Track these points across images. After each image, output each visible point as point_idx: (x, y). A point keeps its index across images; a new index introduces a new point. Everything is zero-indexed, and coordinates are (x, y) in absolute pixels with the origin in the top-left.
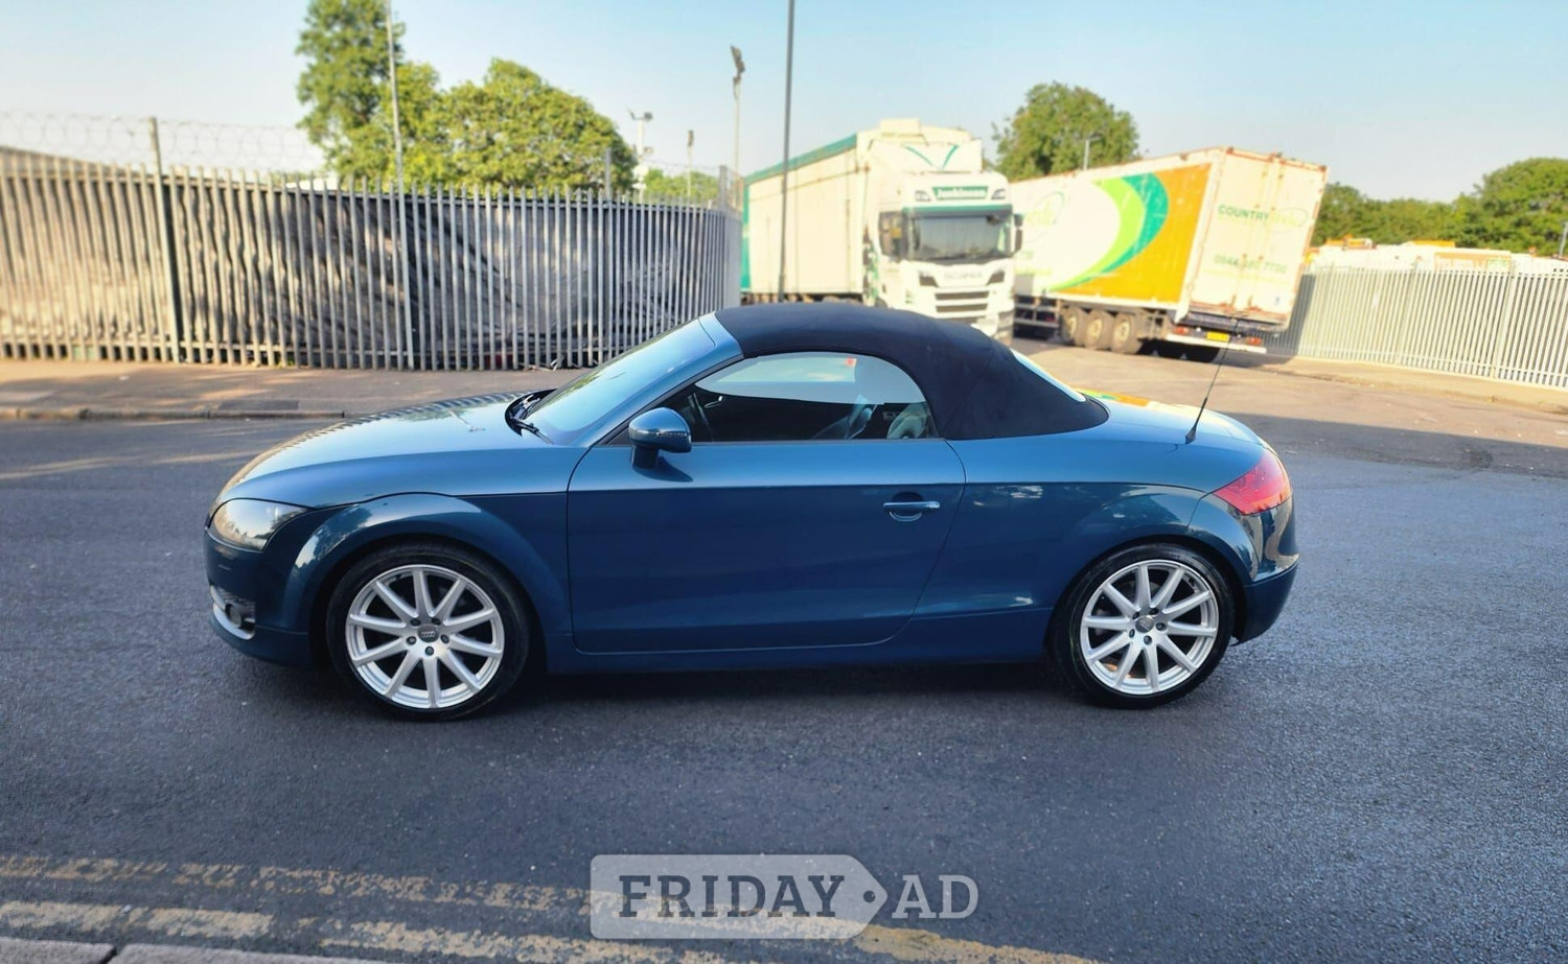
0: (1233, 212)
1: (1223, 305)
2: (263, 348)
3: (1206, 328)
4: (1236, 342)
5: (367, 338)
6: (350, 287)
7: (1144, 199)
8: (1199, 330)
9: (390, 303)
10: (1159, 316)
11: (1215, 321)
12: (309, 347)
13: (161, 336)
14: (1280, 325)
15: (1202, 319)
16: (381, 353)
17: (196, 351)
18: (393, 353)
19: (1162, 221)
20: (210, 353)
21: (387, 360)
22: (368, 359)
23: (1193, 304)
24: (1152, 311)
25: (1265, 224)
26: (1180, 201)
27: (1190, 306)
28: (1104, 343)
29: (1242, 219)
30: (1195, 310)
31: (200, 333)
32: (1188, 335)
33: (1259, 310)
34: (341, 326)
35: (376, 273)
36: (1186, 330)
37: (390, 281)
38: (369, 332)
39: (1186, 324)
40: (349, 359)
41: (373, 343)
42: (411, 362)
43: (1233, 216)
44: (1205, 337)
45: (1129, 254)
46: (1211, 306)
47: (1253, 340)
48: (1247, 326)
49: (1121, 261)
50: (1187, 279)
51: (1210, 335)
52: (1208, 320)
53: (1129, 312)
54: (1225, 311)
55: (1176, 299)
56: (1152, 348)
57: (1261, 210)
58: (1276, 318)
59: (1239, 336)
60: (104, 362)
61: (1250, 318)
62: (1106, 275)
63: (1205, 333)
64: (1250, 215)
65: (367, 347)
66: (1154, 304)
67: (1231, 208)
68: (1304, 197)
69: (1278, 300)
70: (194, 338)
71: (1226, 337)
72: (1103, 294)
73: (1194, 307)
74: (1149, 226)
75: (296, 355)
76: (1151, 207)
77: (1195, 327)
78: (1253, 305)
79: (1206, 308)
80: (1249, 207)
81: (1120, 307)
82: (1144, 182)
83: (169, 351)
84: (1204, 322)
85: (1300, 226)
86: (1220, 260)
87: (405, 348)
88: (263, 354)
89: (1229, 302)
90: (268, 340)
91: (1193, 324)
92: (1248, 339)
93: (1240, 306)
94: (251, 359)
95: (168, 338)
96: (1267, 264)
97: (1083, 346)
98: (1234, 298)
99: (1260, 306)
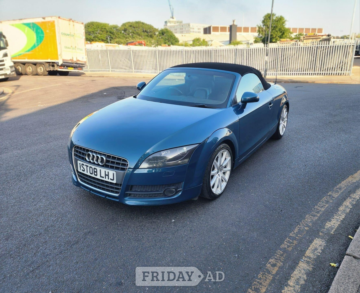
0: (65, 34)
1: (71, 60)
3: (68, 66)
4: (75, 69)
7: (33, 30)
8: (66, 67)
10: (53, 64)
11: (70, 64)
14: (85, 64)
15: (66, 64)
19: (43, 37)
23: (63, 60)
24: (49, 63)
25: (74, 38)
26: (48, 31)
27: (63, 61)
28: (35, 73)
29: (68, 36)
30: (64, 62)
32: (63, 69)
33: (80, 61)
36: (62, 67)
39: (62, 66)
43: (65, 36)
44: (68, 69)
45: (34, 46)
46: (68, 60)
47: (79, 69)
48: (78, 65)
49: (32, 49)
50: (59, 53)
51: (69, 68)
52: (68, 64)
53: (41, 64)
54: (72, 61)
55: (58, 59)
56: (52, 73)
57: (71, 34)
58: (84, 63)
59: (76, 68)
61: (78, 63)
62: (27, 53)
63: (67, 68)
64: (69, 35)
66: (49, 61)
67: (64, 33)
68: (81, 31)
69: (83, 58)
71: (73, 68)
72: (28, 59)
73: (64, 61)
74: (39, 38)
76: (37, 33)
77: (64, 66)
78: (78, 59)
79: (66, 61)
80: (69, 33)
81: (38, 62)
82: (31, 25)
84: (67, 65)
85: (82, 38)
86: (66, 47)
89: (72, 59)
91: (64, 65)
92: (78, 68)
93: (75, 60)
96: (77, 48)
97: (26, 74)
98: (73, 58)
99: (80, 60)
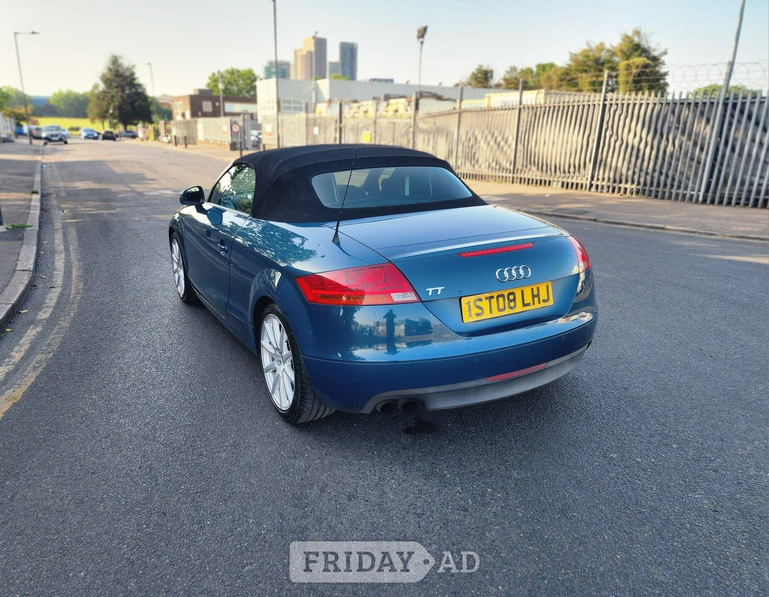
2: (626, 186)
5: (680, 182)
6: (678, 153)
9: (699, 162)
12: (648, 186)
13: (585, 179)
16: (685, 192)
17: (597, 186)
18: (692, 193)
20: (603, 187)
21: (688, 196)
22: (677, 195)
31: (601, 177)
34: (667, 176)
35: (695, 144)
37: (702, 149)
38: (682, 179)
40: (667, 194)
41: (682, 186)
42: (701, 199)
60: (561, 189)
65: (679, 187)
70: (598, 180)
75: (641, 191)
83: (586, 185)
87: (699, 191)
88: (626, 189)
90: (629, 183)
94: (619, 191)
95: (587, 179)
